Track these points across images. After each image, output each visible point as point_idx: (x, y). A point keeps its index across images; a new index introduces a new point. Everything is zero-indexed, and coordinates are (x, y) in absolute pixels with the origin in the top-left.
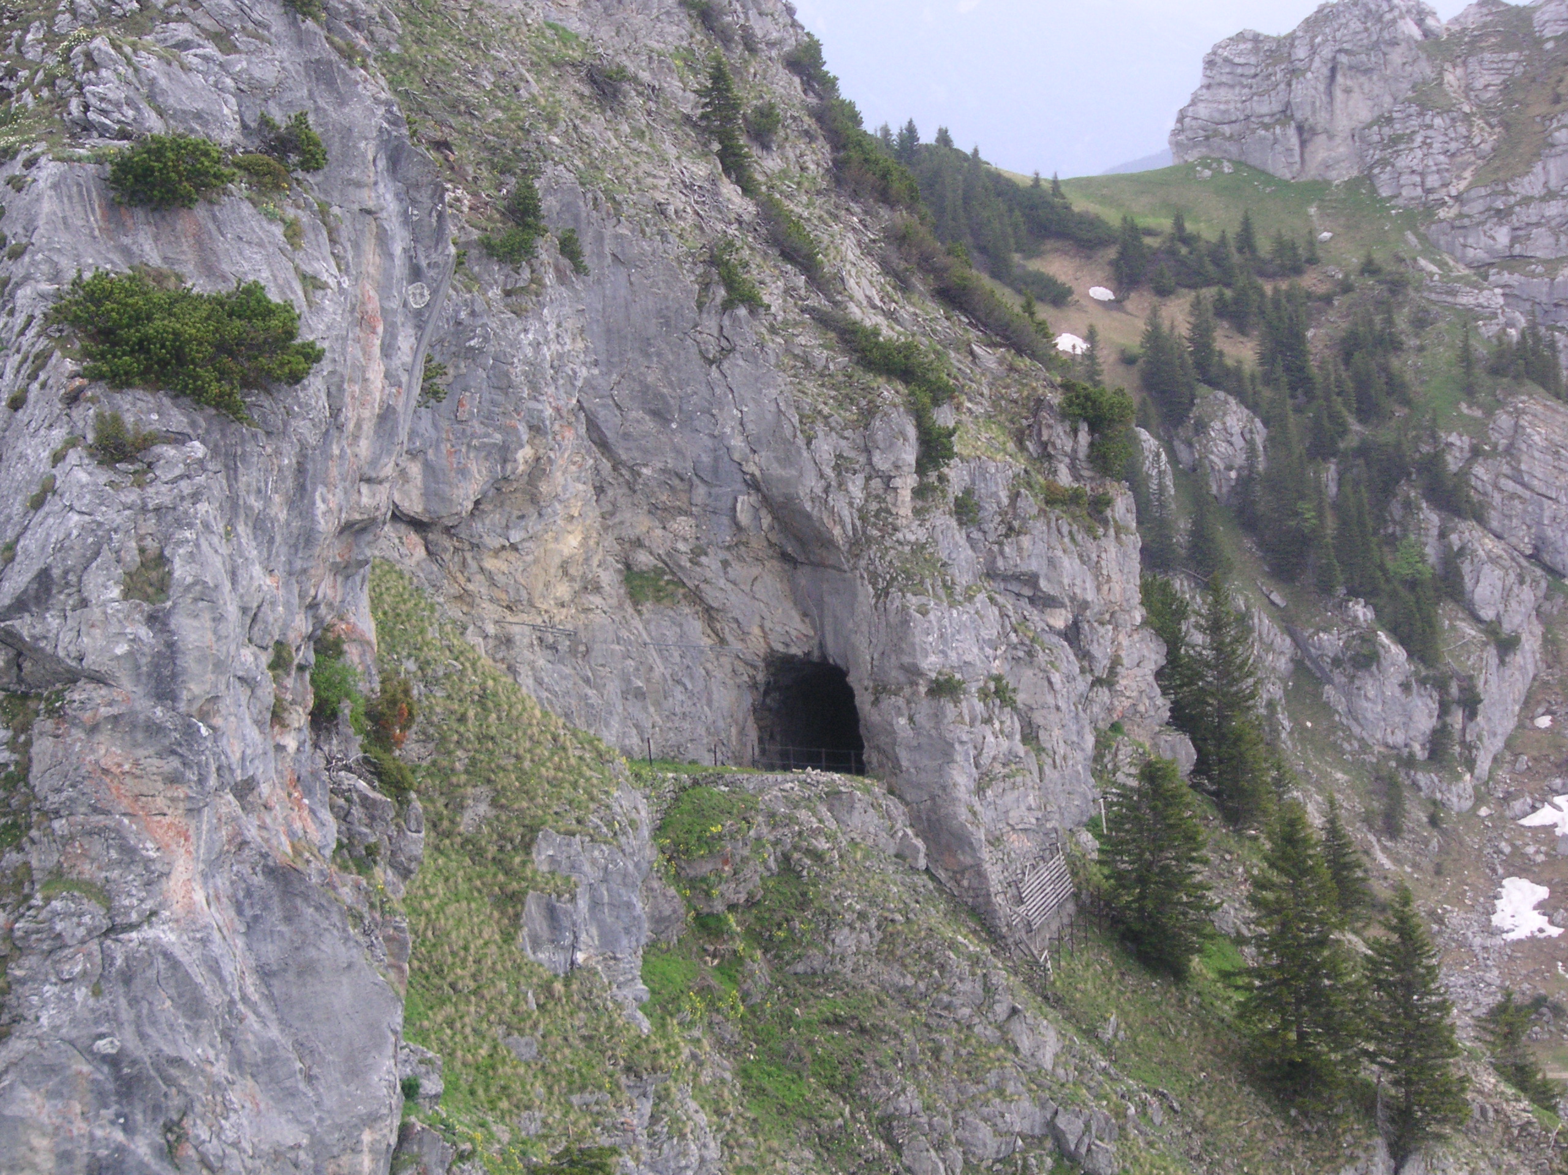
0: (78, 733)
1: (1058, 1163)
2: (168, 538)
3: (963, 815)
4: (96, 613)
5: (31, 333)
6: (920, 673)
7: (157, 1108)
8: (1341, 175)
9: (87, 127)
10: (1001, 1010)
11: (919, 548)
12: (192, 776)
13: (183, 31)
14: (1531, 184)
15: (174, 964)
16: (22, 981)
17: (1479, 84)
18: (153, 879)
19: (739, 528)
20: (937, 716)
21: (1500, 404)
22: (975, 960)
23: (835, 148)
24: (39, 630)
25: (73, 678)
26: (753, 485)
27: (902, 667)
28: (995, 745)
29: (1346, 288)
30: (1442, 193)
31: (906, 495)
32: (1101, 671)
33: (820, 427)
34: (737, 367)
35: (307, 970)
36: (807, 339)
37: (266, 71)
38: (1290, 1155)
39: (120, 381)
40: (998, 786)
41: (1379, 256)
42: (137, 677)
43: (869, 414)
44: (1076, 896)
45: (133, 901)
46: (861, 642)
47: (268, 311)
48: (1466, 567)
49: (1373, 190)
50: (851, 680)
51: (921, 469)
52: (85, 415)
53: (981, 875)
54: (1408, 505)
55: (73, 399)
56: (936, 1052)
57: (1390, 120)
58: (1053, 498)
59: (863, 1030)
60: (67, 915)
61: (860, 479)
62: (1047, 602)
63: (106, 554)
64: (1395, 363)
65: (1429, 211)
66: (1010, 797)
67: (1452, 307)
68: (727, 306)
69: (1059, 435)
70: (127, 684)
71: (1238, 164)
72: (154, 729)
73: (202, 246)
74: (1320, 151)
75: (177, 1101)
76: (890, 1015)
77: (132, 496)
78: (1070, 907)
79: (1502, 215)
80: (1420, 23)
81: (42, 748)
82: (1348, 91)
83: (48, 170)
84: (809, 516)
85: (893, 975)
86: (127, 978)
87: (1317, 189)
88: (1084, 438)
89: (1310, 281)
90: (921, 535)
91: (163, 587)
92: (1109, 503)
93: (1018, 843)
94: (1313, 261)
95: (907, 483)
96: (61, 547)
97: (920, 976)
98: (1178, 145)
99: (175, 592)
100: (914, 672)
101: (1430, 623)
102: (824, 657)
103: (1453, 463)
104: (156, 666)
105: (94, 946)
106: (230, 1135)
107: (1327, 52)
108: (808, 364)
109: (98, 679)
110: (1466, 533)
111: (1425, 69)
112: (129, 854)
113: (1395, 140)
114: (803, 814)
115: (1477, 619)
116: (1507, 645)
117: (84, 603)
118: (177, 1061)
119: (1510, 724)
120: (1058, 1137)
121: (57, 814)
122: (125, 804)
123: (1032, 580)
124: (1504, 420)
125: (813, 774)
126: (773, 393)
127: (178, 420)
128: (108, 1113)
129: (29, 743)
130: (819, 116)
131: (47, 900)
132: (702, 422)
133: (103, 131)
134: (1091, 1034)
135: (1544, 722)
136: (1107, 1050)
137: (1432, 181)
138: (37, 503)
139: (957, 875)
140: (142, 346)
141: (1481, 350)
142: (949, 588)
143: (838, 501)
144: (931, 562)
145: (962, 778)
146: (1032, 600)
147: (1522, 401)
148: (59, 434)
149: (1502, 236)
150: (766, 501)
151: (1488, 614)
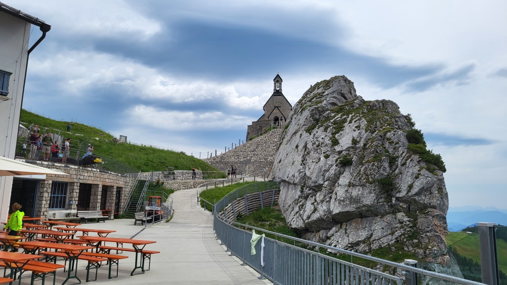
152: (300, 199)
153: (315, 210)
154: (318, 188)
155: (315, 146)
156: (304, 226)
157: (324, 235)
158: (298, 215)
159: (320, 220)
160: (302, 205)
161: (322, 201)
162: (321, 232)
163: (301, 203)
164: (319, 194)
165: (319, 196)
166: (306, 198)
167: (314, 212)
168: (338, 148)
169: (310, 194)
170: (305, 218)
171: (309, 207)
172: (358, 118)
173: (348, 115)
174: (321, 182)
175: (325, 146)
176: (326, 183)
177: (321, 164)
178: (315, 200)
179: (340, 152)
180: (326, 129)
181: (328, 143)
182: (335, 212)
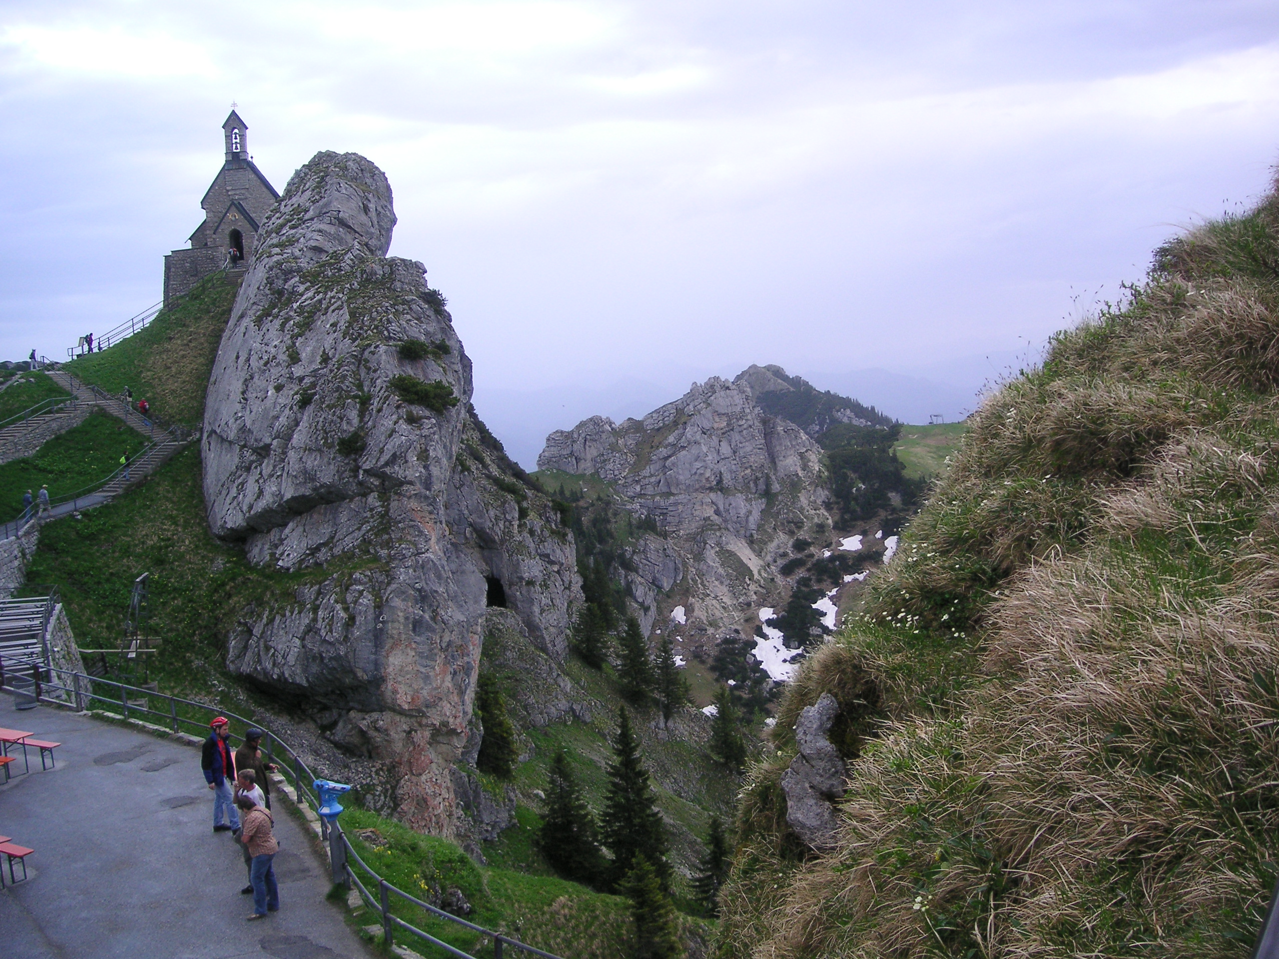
0: (406, 499)
1: (574, 718)
2: (427, 444)
3: (538, 621)
4: (410, 464)
5: (382, 392)
6: (523, 579)
7: (431, 606)
8: (589, 472)
9: (390, 338)
10: (555, 674)
11: (520, 542)
12: (435, 512)
13: (409, 317)
14: (646, 472)
15: (435, 564)
16: (394, 568)
17: (629, 443)
18: (427, 541)
19: (466, 538)
20: (529, 591)
21: (641, 537)
22: (546, 660)
23: (481, 433)
24: (392, 471)
25: (402, 484)
26: (471, 525)
27: (518, 577)
28: (544, 601)
29: (592, 505)
30: (619, 476)
31: (516, 527)
32: (566, 585)
33: (490, 507)
34: (465, 489)
35: (463, 572)
36: (484, 482)
37: (431, 329)
38: (636, 718)
39: (411, 402)
40: (546, 613)
41: (602, 495)
42: (421, 483)
43: (504, 503)
44: (568, 646)
45: (422, 546)
46: (504, 570)
47: (444, 388)
48: (633, 586)
49: (599, 476)
50: (502, 582)
51: (519, 519)
52: (403, 411)
53: (544, 638)
54: (615, 568)
55: (398, 407)
56: (538, 686)
57: (603, 455)
58: (553, 532)
59: (517, 680)
60: (406, 549)
61: (502, 522)
62: (552, 563)
63: (412, 447)
64: (609, 527)
65: (616, 481)
66: (550, 616)
67: (625, 509)
68: (462, 472)
69: (552, 515)
70: (418, 485)
71: (558, 470)
72: (426, 497)
73: (424, 371)
74: (582, 465)
75: (436, 603)
76: (524, 676)
77: (418, 432)
78: (567, 649)
79: (637, 482)
80: (610, 426)
81: (394, 505)
82: (590, 447)
83: (383, 348)
84: (488, 533)
85: (523, 665)
86: (423, 567)
87: (582, 476)
88: (559, 515)
89: (582, 503)
90: (521, 539)
91: (427, 457)
92: (567, 535)
93: (552, 629)
94: (582, 497)
95: (516, 523)
96: (400, 446)
97: (531, 665)
98: (539, 465)
99: (430, 459)
100: (521, 578)
101: (624, 603)
102: (493, 575)
103: (628, 555)
104: (426, 480)
105: (413, 558)
106: (449, 614)
107: (583, 435)
108: (485, 489)
109: (411, 483)
110: (632, 576)
111: (613, 440)
112: (421, 533)
113: (605, 461)
114: (494, 618)
115: (637, 602)
116: (647, 609)
117: (406, 462)
118: (436, 592)
119: (649, 633)
120: (573, 710)
121: (400, 522)
122: (419, 519)
123: (548, 556)
124: (642, 542)
125: (495, 608)
126: (476, 497)
127: (427, 413)
128: (418, 606)
129: (389, 504)
130: (475, 424)
131: (400, 545)
132: (456, 506)
133: (395, 339)
134: (578, 683)
135: (659, 632)
136: (583, 688)
137: (616, 472)
138: (390, 436)
139: (536, 638)
140: (416, 393)
141: (634, 522)
142: (530, 553)
143: (496, 529)
144: (524, 546)
145: (536, 609)
146: (548, 562)
147: (647, 536)
148: (395, 417)
149: (638, 488)
150: (475, 530)
151: (640, 600)
152: (239, 473)
153: (261, 493)
154: (263, 451)
155: (262, 362)
156: (245, 524)
157: (278, 537)
158: (235, 503)
159: (268, 512)
160: (242, 484)
161: (271, 476)
162: (273, 532)
163: (240, 481)
164: (266, 461)
165: (267, 467)
166: (248, 469)
167: (258, 497)
168: (298, 371)
169: (253, 462)
170: (245, 508)
171: (252, 487)
172: (339, 303)
173: (326, 293)
174: (268, 440)
175: (278, 364)
176: (275, 442)
177: (269, 402)
178: (261, 473)
179: (301, 379)
180: (283, 325)
181: (283, 357)
182: (288, 496)
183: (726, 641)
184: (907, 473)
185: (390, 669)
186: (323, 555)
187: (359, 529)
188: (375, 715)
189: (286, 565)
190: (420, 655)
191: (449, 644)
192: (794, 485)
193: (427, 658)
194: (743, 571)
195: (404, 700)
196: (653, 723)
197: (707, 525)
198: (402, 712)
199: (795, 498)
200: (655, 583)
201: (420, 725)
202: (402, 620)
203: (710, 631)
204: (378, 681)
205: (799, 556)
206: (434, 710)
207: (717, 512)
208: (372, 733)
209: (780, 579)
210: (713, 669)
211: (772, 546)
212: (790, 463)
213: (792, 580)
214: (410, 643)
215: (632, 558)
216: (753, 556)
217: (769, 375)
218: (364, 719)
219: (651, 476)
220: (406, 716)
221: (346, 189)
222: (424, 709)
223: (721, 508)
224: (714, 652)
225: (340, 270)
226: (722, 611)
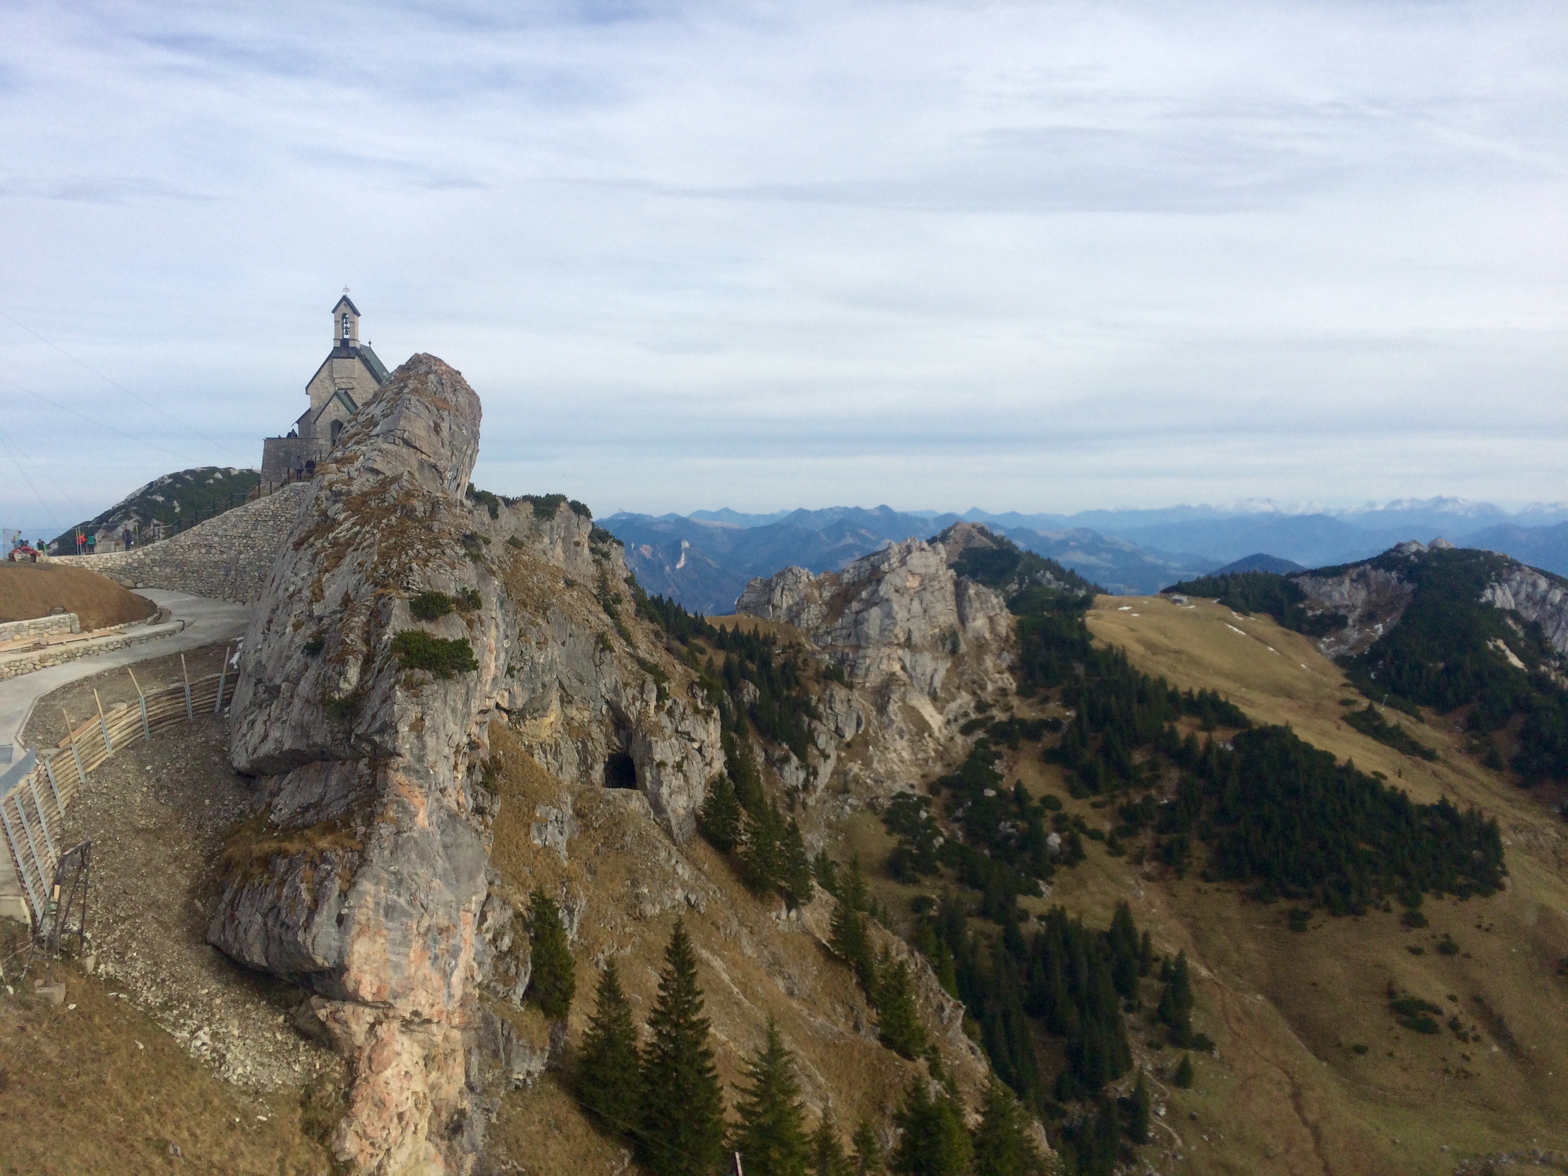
0: (392, 772)
2: (425, 713)
3: (665, 802)
4: (401, 735)
5: (385, 650)
6: (654, 760)
7: (408, 889)
8: (783, 620)
9: (409, 589)
10: (673, 862)
11: (655, 723)
12: (427, 786)
13: (439, 563)
14: (838, 625)
15: (417, 843)
16: (370, 848)
17: (824, 595)
18: (412, 817)
19: (602, 715)
20: (659, 773)
21: (827, 687)
22: (666, 846)
24: (382, 740)
25: (392, 755)
26: (608, 702)
27: (649, 758)
28: (675, 782)
29: (784, 651)
31: (653, 707)
32: (708, 761)
33: (628, 687)
35: (458, 846)
36: (626, 661)
37: (465, 576)
39: (412, 665)
40: (676, 794)
41: (794, 643)
42: (412, 755)
43: (643, 683)
45: (405, 824)
46: (637, 750)
47: (463, 648)
48: (816, 734)
49: (793, 624)
50: (634, 760)
51: (657, 700)
52: (402, 675)
53: (669, 820)
54: (800, 714)
55: (398, 670)
58: (696, 710)
60: (384, 828)
61: (639, 702)
62: (693, 740)
63: (405, 717)
64: (797, 673)
66: (679, 798)
67: (814, 658)
68: (603, 650)
69: (699, 691)
70: (409, 757)
71: (755, 615)
72: (416, 771)
74: (778, 613)
75: (414, 886)
77: (414, 700)
79: (829, 633)
81: (381, 776)
83: (396, 601)
84: (623, 712)
86: (402, 848)
87: (777, 623)
89: (774, 649)
90: (656, 719)
91: (422, 728)
92: (712, 712)
93: (681, 812)
94: (775, 643)
95: (653, 704)
96: (391, 715)
97: (651, 852)
99: (426, 729)
100: (652, 760)
101: (805, 750)
102: (626, 754)
103: (813, 703)
104: (418, 752)
105: (392, 838)
106: (431, 897)
108: (626, 668)
109: (400, 755)
110: (816, 724)
111: (809, 590)
112: (406, 809)
113: (799, 610)
114: (617, 801)
115: (818, 749)
116: (826, 757)
117: (397, 732)
118: (415, 874)
121: (384, 796)
122: (405, 794)
123: (688, 734)
124: (828, 691)
126: (615, 676)
127: (430, 678)
128: (392, 890)
129: (376, 774)
131: (378, 823)
132: (593, 683)
133: (413, 590)
134: (700, 870)
136: (705, 875)
138: (384, 701)
139: (662, 820)
141: (822, 671)
142: (664, 735)
143: (632, 709)
144: (659, 727)
145: (665, 792)
146: (688, 740)
147: (833, 686)
148: (392, 681)
149: (829, 639)
150: (611, 707)
151: (821, 747)
152: (252, 709)
153: (266, 736)
154: (274, 692)
155: (287, 595)
157: (275, 786)
158: (243, 741)
159: (269, 759)
160: (253, 722)
161: (278, 719)
163: (252, 717)
164: (275, 703)
165: (274, 709)
166: (260, 707)
167: (262, 741)
168: (318, 609)
169: (264, 701)
170: (250, 750)
171: (259, 728)
172: (372, 540)
173: (363, 526)
174: (277, 681)
175: (301, 600)
176: (284, 685)
177: (287, 639)
178: (269, 715)
179: (320, 619)
180: (315, 556)
181: (306, 593)
182: (286, 747)
183: (902, 795)
184: (1095, 644)
185: (356, 956)
186: (310, 816)
187: (346, 796)
188: (337, 1004)
189: (276, 821)
190: (393, 942)
191: (429, 929)
192: (981, 646)
193: (400, 944)
194: (923, 726)
195: (367, 992)
196: (774, 915)
197: (890, 680)
198: (365, 1004)
199: (980, 660)
200: (839, 732)
201: (387, 1016)
202: (371, 905)
203: (888, 783)
204: (341, 969)
205: (980, 716)
206: (404, 1001)
207: (903, 668)
208: (331, 1024)
209: (959, 739)
210: (885, 821)
211: (953, 706)
212: (979, 623)
213: (971, 740)
214: (380, 930)
215: (816, 707)
216: (935, 713)
217: (974, 532)
218: (325, 1007)
219: (843, 628)
220: (372, 1007)
221: (416, 407)
222: (392, 1001)
223: (908, 665)
224: (887, 804)
225: (384, 501)
226: (901, 764)
